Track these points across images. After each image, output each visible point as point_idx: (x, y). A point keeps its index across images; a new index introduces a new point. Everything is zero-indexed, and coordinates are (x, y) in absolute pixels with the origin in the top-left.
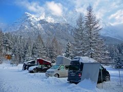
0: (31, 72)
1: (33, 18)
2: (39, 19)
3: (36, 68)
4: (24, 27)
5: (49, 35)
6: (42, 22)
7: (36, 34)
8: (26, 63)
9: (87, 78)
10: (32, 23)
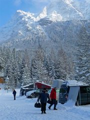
0: (29, 97)
1: (29, 18)
2: (38, 19)
3: (34, 93)
4: (17, 33)
5: (55, 41)
6: (43, 22)
7: (35, 42)
8: (23, 87)
9: (71, 99)
10: (28, 25)
